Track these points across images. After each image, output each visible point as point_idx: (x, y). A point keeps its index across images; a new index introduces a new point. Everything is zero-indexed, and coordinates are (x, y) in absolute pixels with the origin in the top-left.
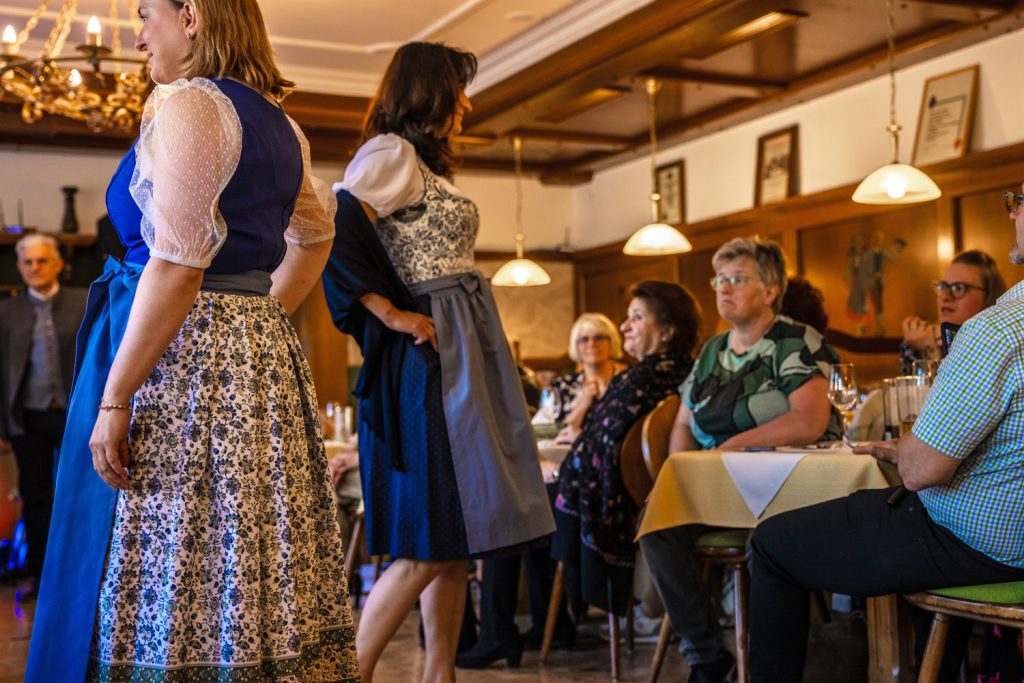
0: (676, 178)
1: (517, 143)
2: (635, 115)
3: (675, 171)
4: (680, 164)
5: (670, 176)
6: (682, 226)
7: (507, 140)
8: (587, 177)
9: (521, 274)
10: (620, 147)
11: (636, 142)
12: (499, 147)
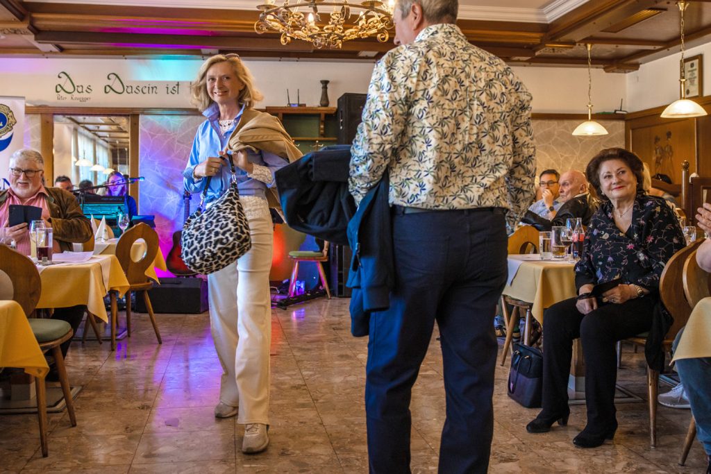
0: (696, 67)
1: (589, 46)
2: (668, 26)
3: (696, 62)
4: (700, 57)
5: (692, 65)
6: (700, 99)
7: (582, 44)
8: (636, 66)
9: (590, 129)
10: (658, 47)
11: (669, 44)
12: (578, 50)
